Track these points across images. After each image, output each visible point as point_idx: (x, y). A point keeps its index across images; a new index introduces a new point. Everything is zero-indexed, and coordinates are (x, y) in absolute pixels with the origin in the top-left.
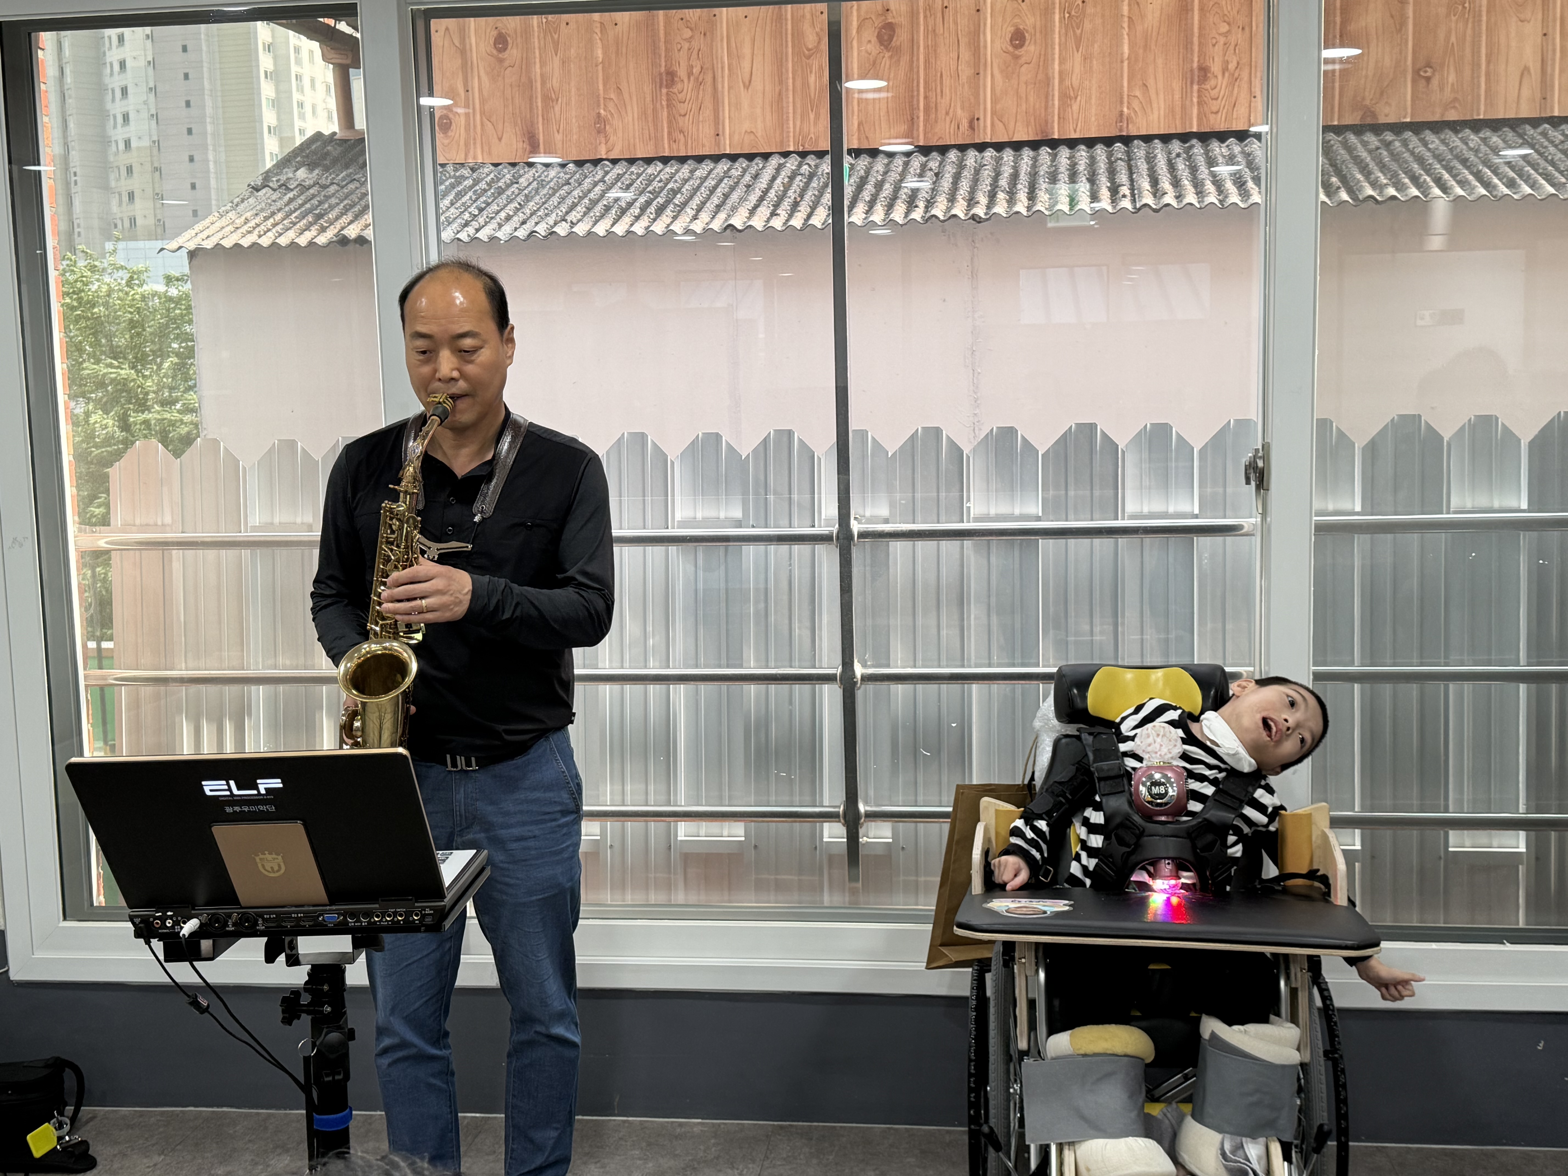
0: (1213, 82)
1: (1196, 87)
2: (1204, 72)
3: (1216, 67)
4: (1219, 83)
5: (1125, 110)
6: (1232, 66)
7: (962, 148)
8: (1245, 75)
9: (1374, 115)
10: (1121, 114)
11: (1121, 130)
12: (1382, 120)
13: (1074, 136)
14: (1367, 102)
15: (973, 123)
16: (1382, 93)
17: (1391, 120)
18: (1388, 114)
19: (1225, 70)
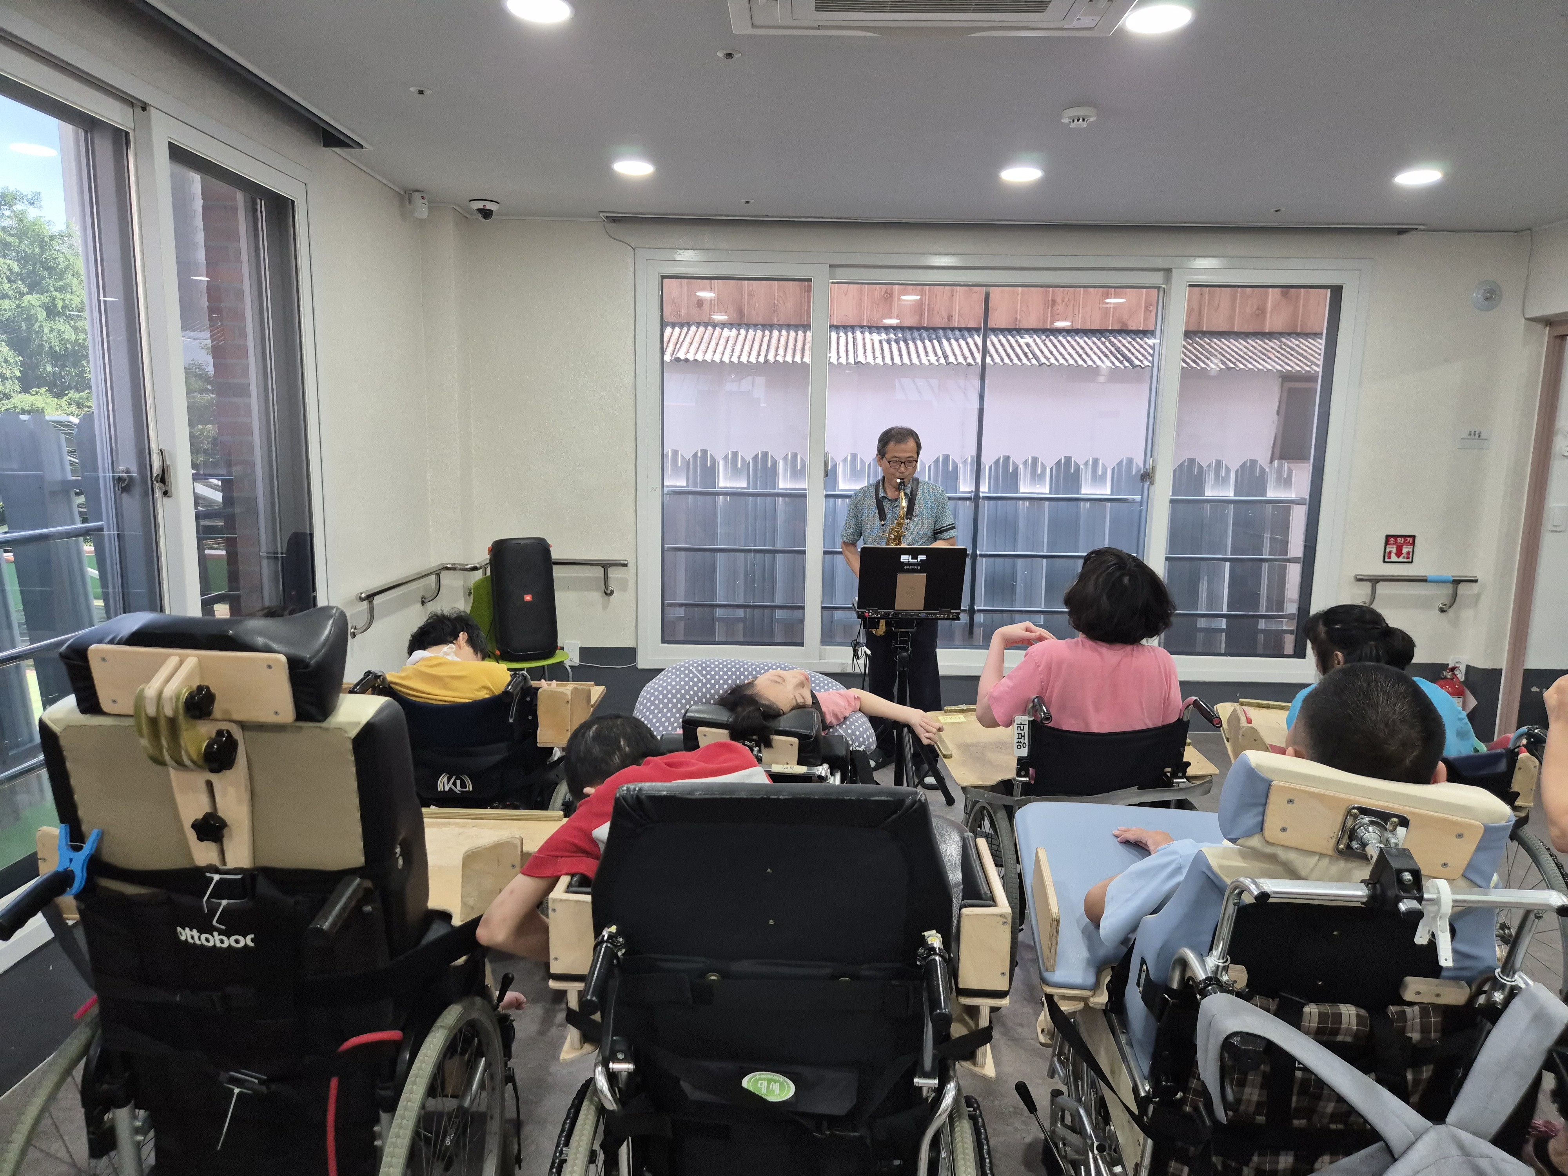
0: (1057, 307)
1: (1050, 308)
2: (1054, 302)
3: (1059, 300)
4: (1060, 307)
5: (1018, 317)
6: (1066, 300)
7: (944, 329)
8: (1072, 304)
9: (1126, 325)
10: (1016, 318)
11: (1016, 325)
12: (1131, 328)
13: (995, 327)
14: (1124, 320)
15: (950, 317)
16: (1130, 317)
17: (1134, 328)
18: (1132, 326)
19: (1063, 301)
